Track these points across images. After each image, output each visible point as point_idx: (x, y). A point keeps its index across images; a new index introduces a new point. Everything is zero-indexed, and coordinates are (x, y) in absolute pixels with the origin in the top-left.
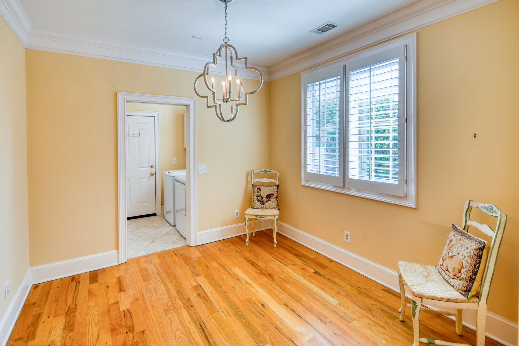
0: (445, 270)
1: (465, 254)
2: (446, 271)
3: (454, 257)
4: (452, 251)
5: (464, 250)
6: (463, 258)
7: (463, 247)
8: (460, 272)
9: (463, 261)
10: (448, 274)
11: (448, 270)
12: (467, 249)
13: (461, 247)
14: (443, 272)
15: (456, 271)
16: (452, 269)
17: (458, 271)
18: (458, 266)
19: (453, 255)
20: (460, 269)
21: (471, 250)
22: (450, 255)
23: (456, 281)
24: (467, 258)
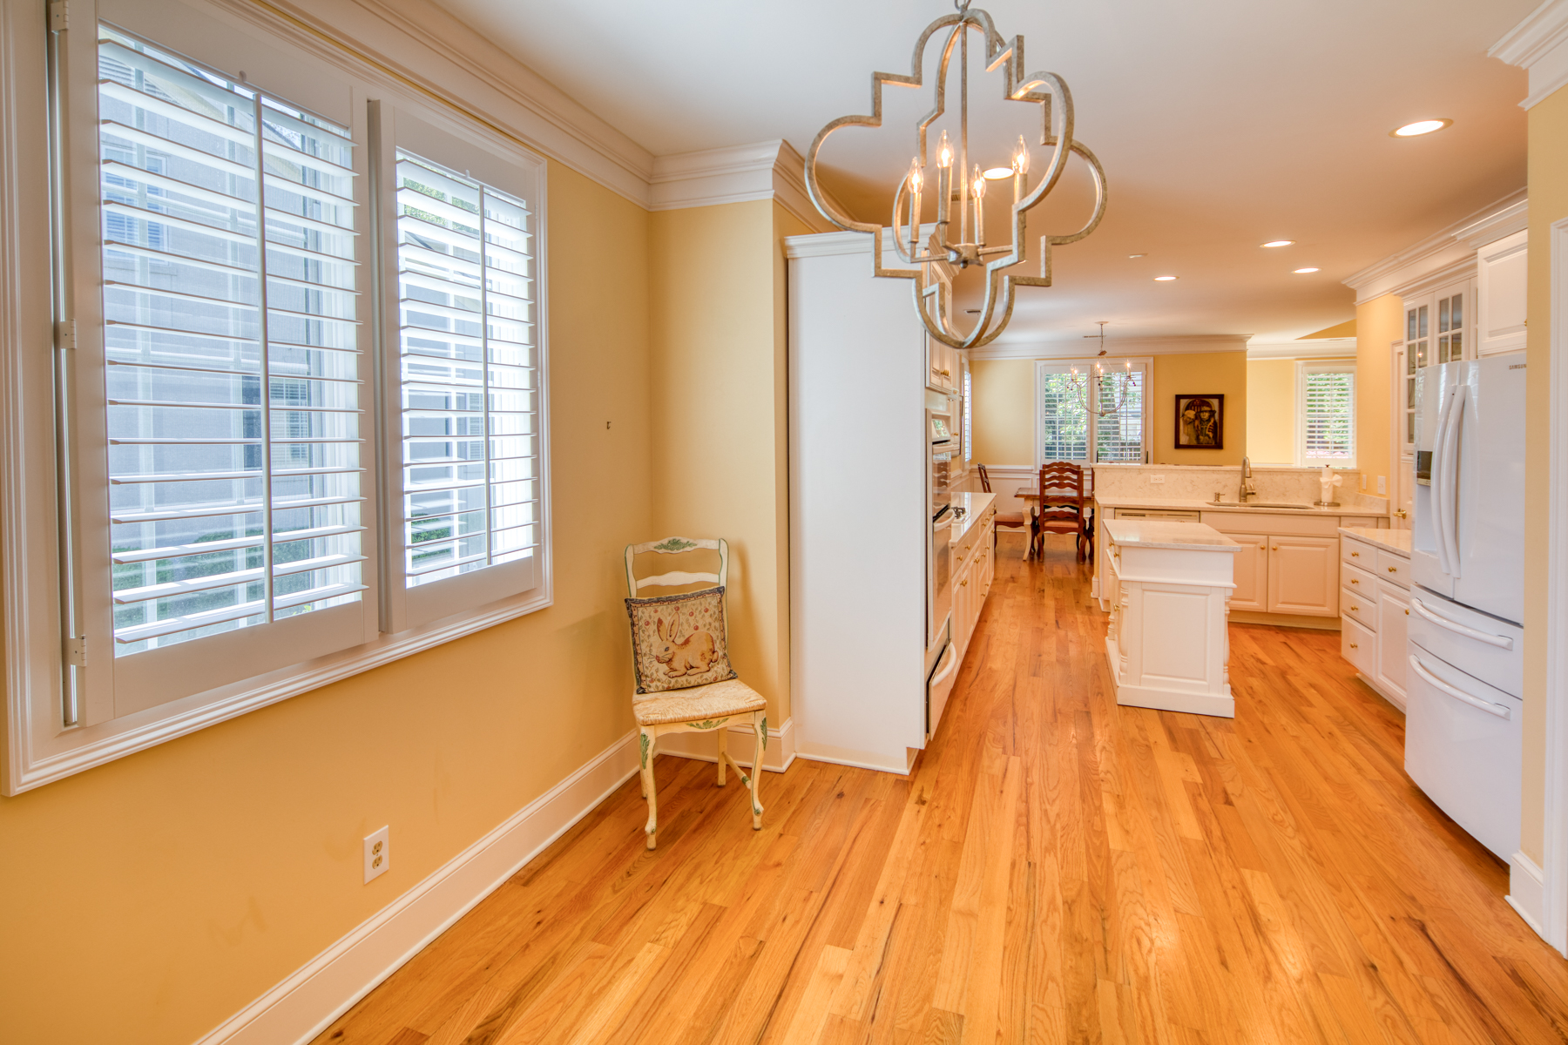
0: (685, 670)
1: (708, 620)
2: (688, 672)
3: (691, 639)
4: (679, 634)
5: (704, 616)
6: (708, 629)
7: (696, 614)
8: (714, 652)
9: (710, 632)
10: (698, 670)
11: (692, 667)
12: (707, 611)
13: (693, 617)
14: (684, 678)
15: (708, 656)
16: (699, 657)
17: (711, 653)
18: (706, 647)
19: (687, 637)
20: (711, 647)
21: (713, 609)
22: (679, 641)
23: (715, 669)
24: (713, 624)
